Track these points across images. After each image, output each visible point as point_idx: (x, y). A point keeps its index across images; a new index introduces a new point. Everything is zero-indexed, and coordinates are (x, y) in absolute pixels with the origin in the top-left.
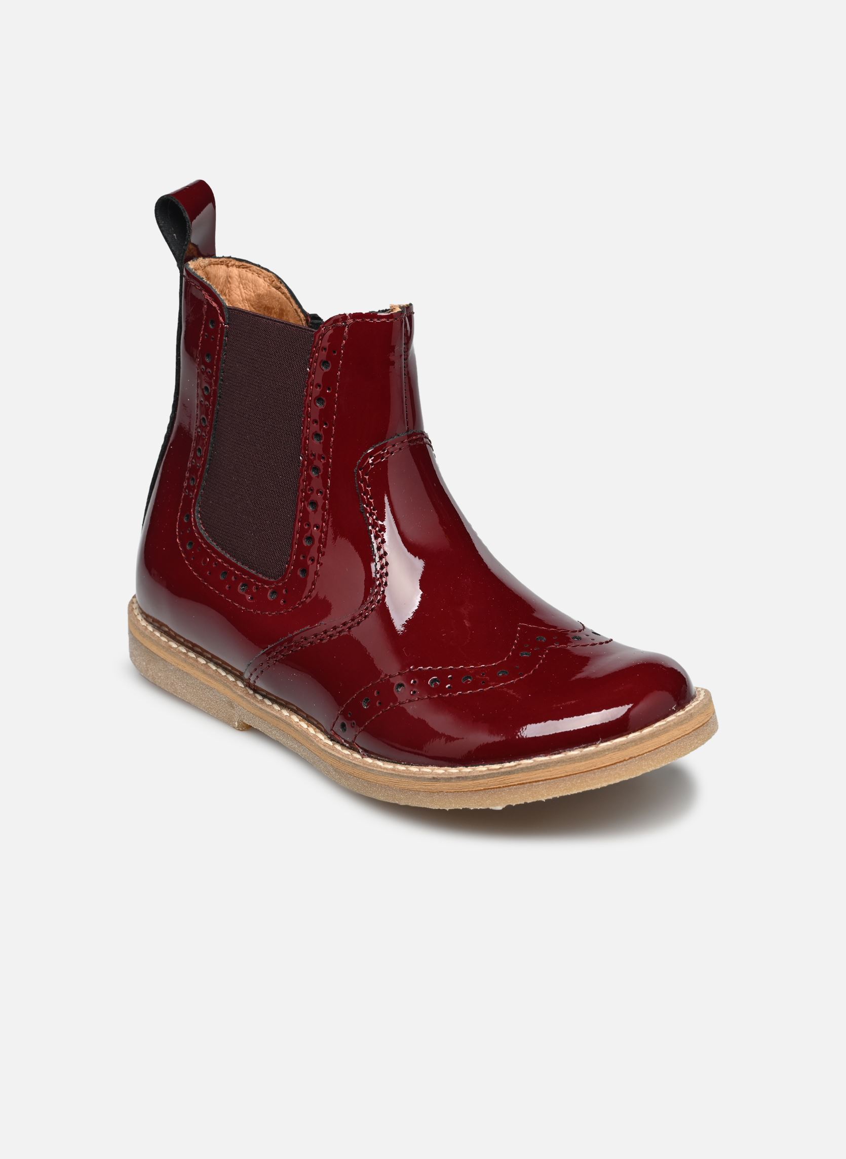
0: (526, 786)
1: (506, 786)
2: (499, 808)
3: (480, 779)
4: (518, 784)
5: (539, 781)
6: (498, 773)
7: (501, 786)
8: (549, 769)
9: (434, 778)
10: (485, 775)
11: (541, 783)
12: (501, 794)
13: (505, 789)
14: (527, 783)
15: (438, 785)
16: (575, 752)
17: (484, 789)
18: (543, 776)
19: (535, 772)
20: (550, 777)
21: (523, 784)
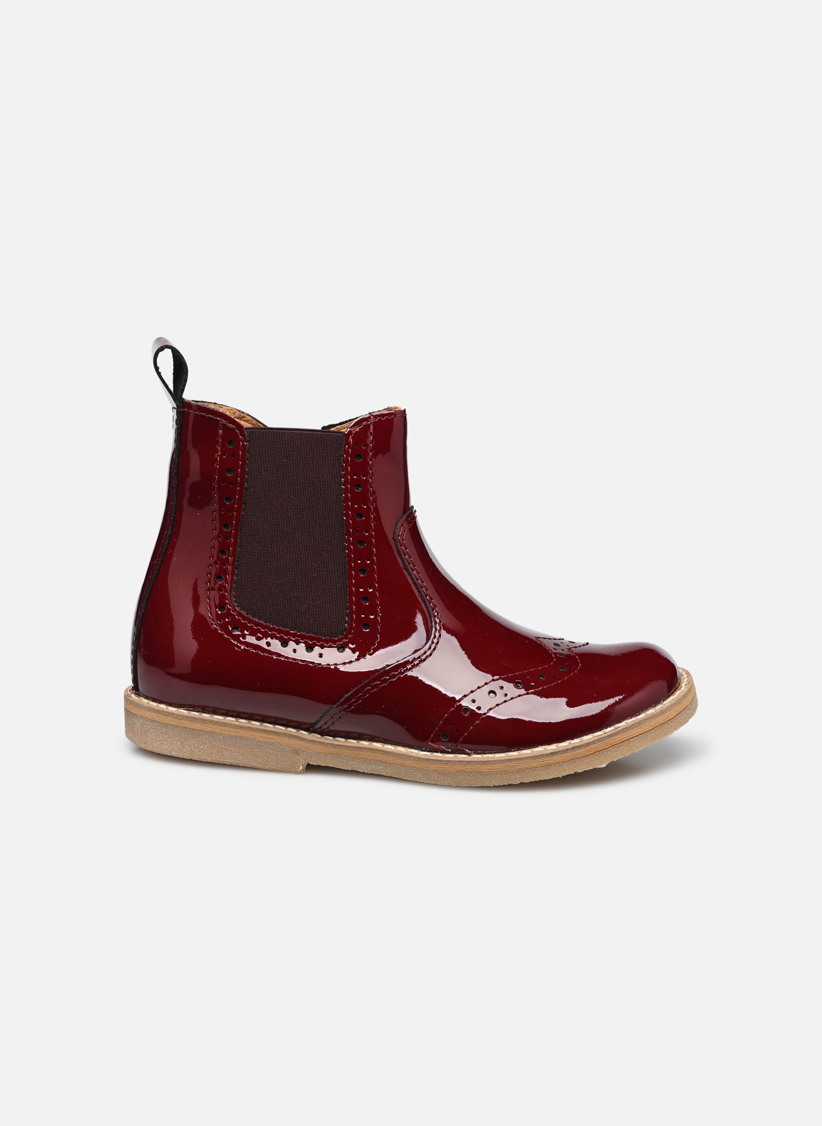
0: (625, 742)
1: (611, 746)
2: (604, 765)
3: (592, 745)
4: (620, 743)
5: (634, 737)
6: (606, 737)
7: (607, 747)
8: (640, 727)
9: (552, 753)
10: (595, 740)
11: (635, 738)
12: (607, 753)
13: (610, 748)
14: (625, 741)
15: (555, 758)
16: (651, 711)
17: (594, 752)
18: (637, 733)
19: (632, 730)
20: (642, 733)
21: (623, 742)
